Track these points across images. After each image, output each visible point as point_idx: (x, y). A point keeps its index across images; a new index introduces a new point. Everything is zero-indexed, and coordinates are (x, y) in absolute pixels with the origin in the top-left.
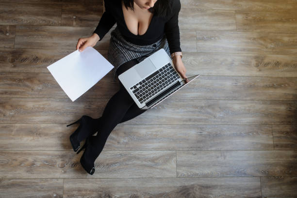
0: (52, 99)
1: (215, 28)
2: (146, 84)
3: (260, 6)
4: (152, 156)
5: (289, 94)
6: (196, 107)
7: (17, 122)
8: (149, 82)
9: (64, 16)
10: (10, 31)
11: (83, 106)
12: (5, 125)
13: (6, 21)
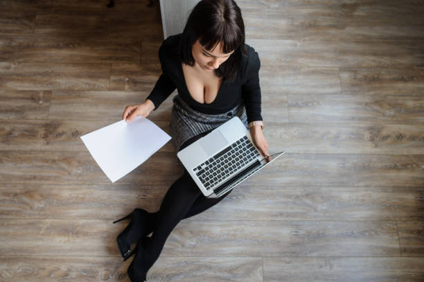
0: (95, 186)
1: (313, 90)
2: (215, 164)
3: (373, 61)
4: (229, 264)
5: (417, 178)
6: (290, 197)
7: (47, 216)
8: (218, 161)
9: (113, 78)
10: (44, 98)
11: (137, 195)
12: (31, 221)
13: (39, 86)
